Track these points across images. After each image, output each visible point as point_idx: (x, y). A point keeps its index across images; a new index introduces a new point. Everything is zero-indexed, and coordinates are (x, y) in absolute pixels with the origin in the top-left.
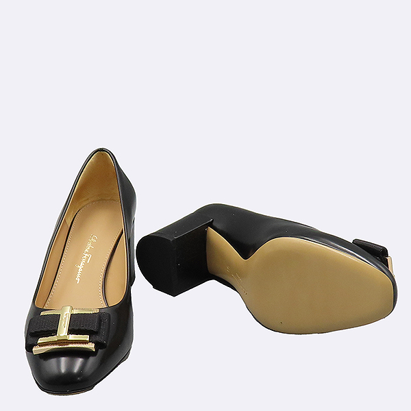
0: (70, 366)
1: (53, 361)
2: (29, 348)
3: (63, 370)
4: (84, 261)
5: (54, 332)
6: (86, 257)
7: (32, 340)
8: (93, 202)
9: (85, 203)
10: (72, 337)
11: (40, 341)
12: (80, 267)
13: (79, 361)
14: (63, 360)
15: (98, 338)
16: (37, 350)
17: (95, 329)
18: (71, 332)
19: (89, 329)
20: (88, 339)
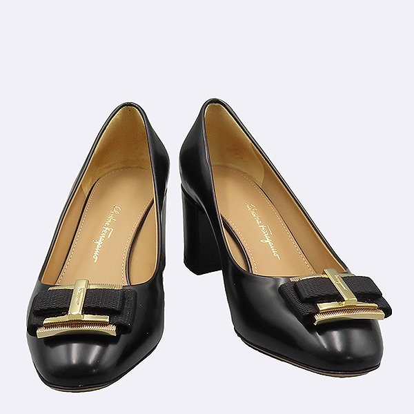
0: (84, 354)
1: (61, 349)
2: (32, 330)
3: (74, 361)
4: (103, 235)
5: (65, 310)
6: (106, 231)
7: (35, 320)
8: (116, 169)
9: (106, 171)
10: (87, 317)
11: (47, 321)
12: (99, 243)
13: (96, 350)
14: (75, 347)
15: (120, 319)
16: (42, 333)
17: (117, 307)
18: (86, 310)
19: (110, 307)
20: (108, 320)
